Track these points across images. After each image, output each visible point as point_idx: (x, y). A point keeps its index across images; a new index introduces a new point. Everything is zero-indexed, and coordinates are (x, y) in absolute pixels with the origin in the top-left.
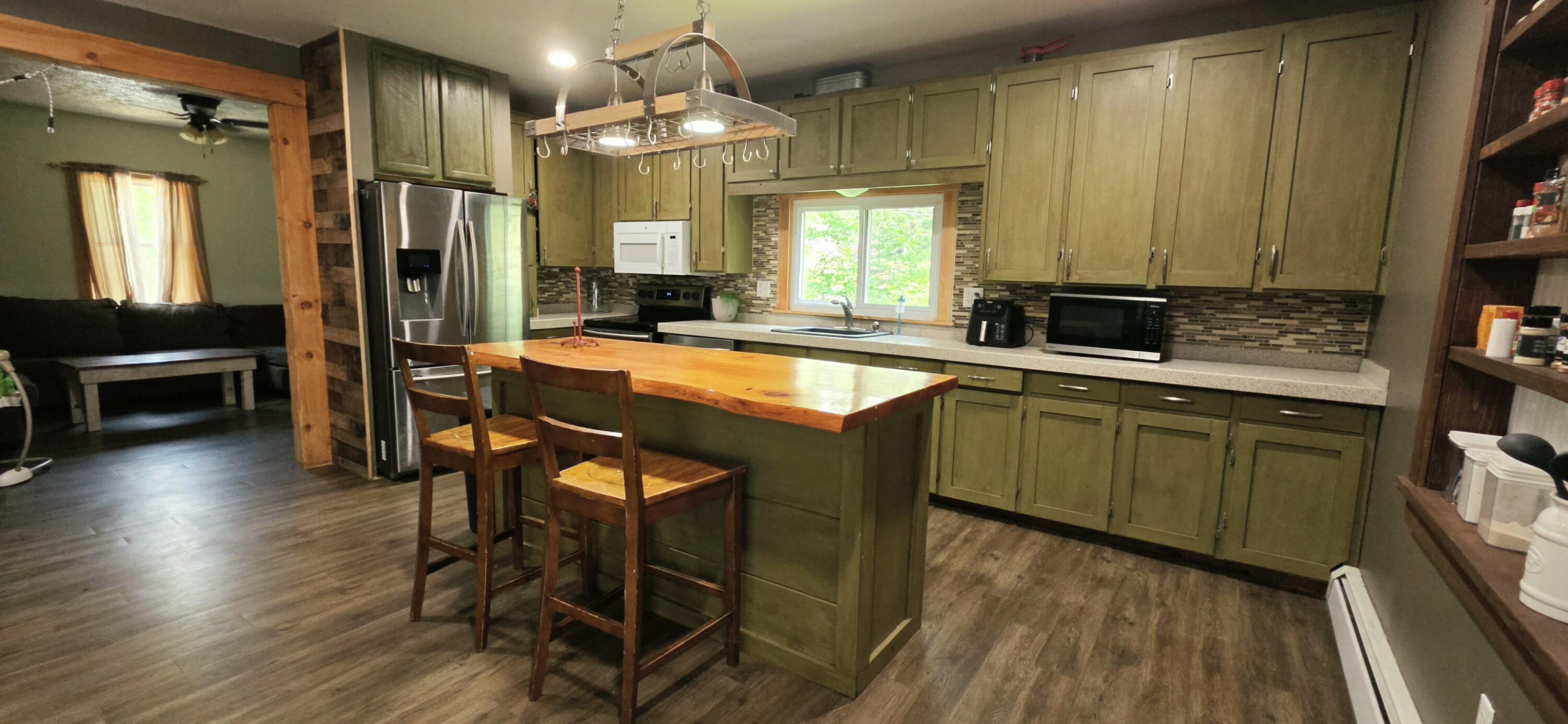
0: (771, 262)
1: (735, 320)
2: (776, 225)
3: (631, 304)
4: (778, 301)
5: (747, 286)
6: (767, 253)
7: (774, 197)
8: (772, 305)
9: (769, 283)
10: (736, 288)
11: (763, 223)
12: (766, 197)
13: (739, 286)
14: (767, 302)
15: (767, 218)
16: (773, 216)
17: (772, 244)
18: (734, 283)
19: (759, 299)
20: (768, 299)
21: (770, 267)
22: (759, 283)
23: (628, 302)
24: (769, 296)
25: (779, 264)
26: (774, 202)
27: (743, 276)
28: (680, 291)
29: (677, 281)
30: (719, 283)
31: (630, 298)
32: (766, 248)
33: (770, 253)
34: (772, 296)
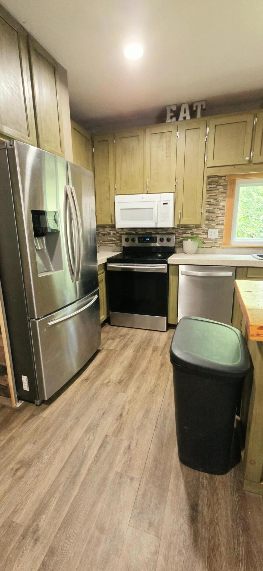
0: (219, 218)
1: (196, 253)
2: (225, 195)
3: (112, 246)
4: (224, 240)
5: (201, 232)
6: (216, 212)
7: (224, 178)
8: (219, 243)
9: (217, 230)
10: (192, 234)
11: (214, 194)
12: (217, 178)
13: (194, 232)
14: (215, 241)
15: (217, 191)
16: (222, 190)
17: (221, 207)
18: (191, 231)
19: (210, 239)
20: (216, 239)
21: (219, 220)
22: (210, 230)
23: (109, 245)
24: (217, 238)
25: (226, 219)
26: (223, 181)
27: (198, 226)
28: (156, 237)
29: (148, 231)
30: (179, 231)
31: (111, 243)
32: (216, 210)
33: (219, 212)
34: (219, 237)
